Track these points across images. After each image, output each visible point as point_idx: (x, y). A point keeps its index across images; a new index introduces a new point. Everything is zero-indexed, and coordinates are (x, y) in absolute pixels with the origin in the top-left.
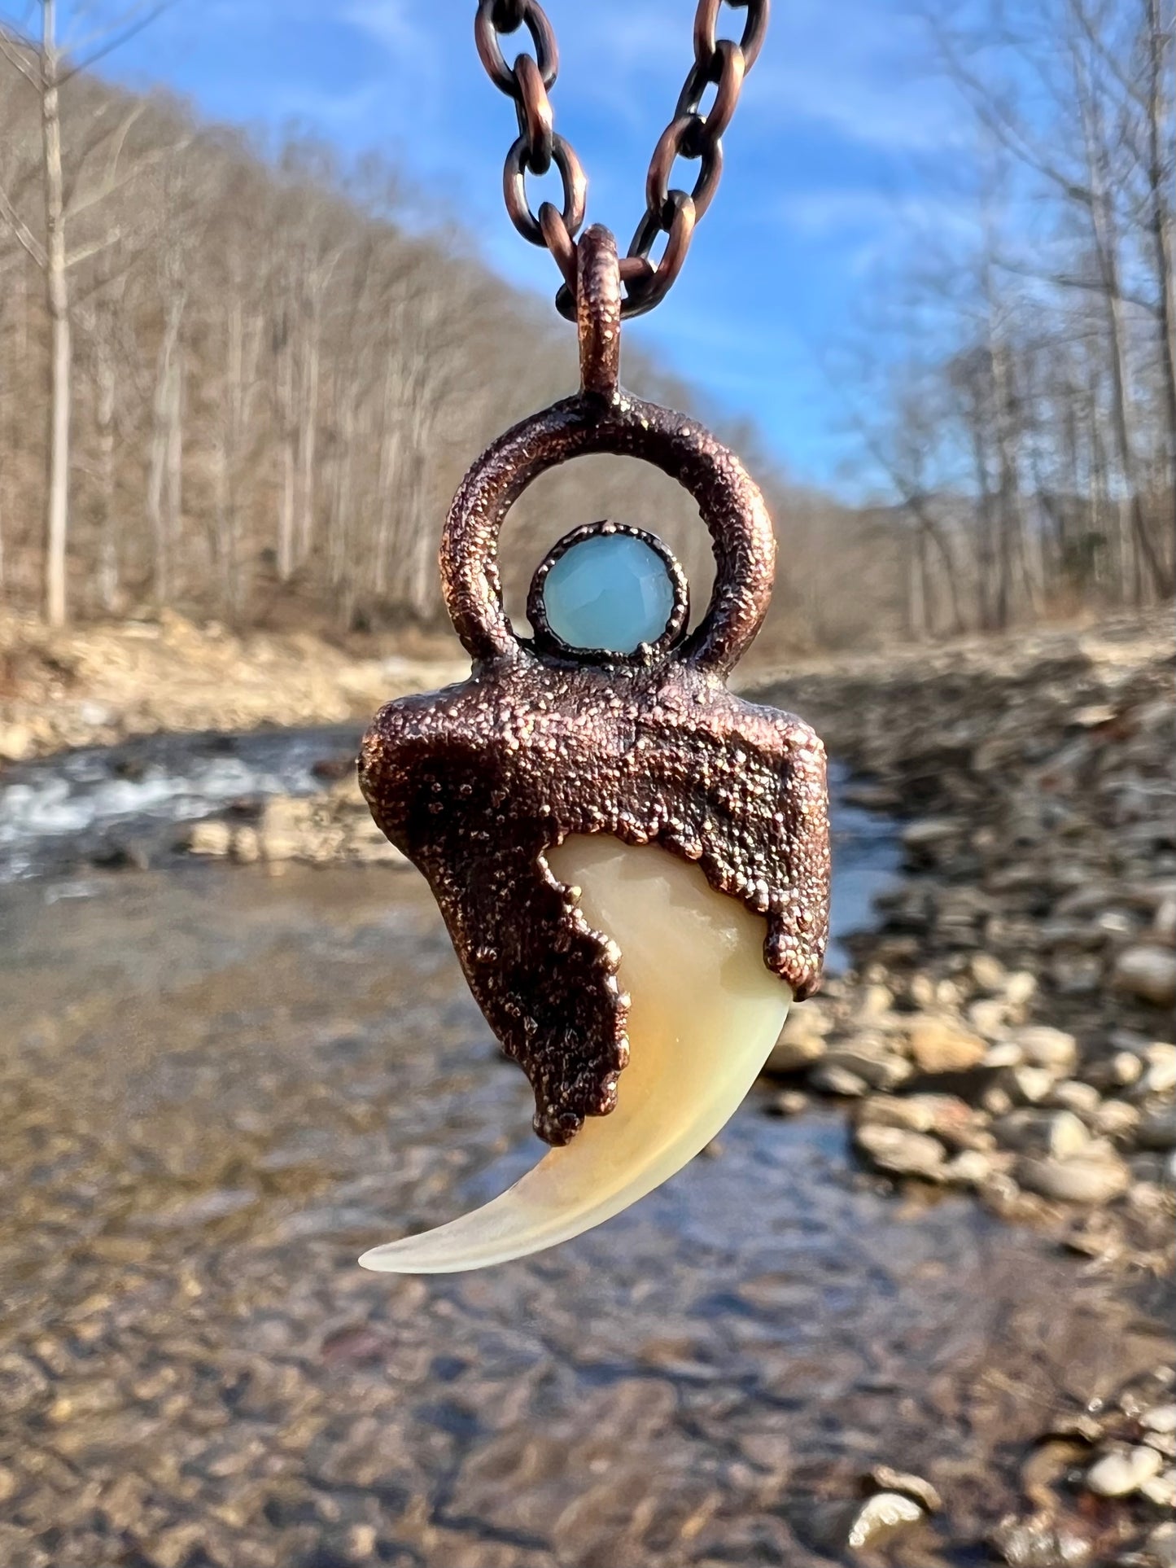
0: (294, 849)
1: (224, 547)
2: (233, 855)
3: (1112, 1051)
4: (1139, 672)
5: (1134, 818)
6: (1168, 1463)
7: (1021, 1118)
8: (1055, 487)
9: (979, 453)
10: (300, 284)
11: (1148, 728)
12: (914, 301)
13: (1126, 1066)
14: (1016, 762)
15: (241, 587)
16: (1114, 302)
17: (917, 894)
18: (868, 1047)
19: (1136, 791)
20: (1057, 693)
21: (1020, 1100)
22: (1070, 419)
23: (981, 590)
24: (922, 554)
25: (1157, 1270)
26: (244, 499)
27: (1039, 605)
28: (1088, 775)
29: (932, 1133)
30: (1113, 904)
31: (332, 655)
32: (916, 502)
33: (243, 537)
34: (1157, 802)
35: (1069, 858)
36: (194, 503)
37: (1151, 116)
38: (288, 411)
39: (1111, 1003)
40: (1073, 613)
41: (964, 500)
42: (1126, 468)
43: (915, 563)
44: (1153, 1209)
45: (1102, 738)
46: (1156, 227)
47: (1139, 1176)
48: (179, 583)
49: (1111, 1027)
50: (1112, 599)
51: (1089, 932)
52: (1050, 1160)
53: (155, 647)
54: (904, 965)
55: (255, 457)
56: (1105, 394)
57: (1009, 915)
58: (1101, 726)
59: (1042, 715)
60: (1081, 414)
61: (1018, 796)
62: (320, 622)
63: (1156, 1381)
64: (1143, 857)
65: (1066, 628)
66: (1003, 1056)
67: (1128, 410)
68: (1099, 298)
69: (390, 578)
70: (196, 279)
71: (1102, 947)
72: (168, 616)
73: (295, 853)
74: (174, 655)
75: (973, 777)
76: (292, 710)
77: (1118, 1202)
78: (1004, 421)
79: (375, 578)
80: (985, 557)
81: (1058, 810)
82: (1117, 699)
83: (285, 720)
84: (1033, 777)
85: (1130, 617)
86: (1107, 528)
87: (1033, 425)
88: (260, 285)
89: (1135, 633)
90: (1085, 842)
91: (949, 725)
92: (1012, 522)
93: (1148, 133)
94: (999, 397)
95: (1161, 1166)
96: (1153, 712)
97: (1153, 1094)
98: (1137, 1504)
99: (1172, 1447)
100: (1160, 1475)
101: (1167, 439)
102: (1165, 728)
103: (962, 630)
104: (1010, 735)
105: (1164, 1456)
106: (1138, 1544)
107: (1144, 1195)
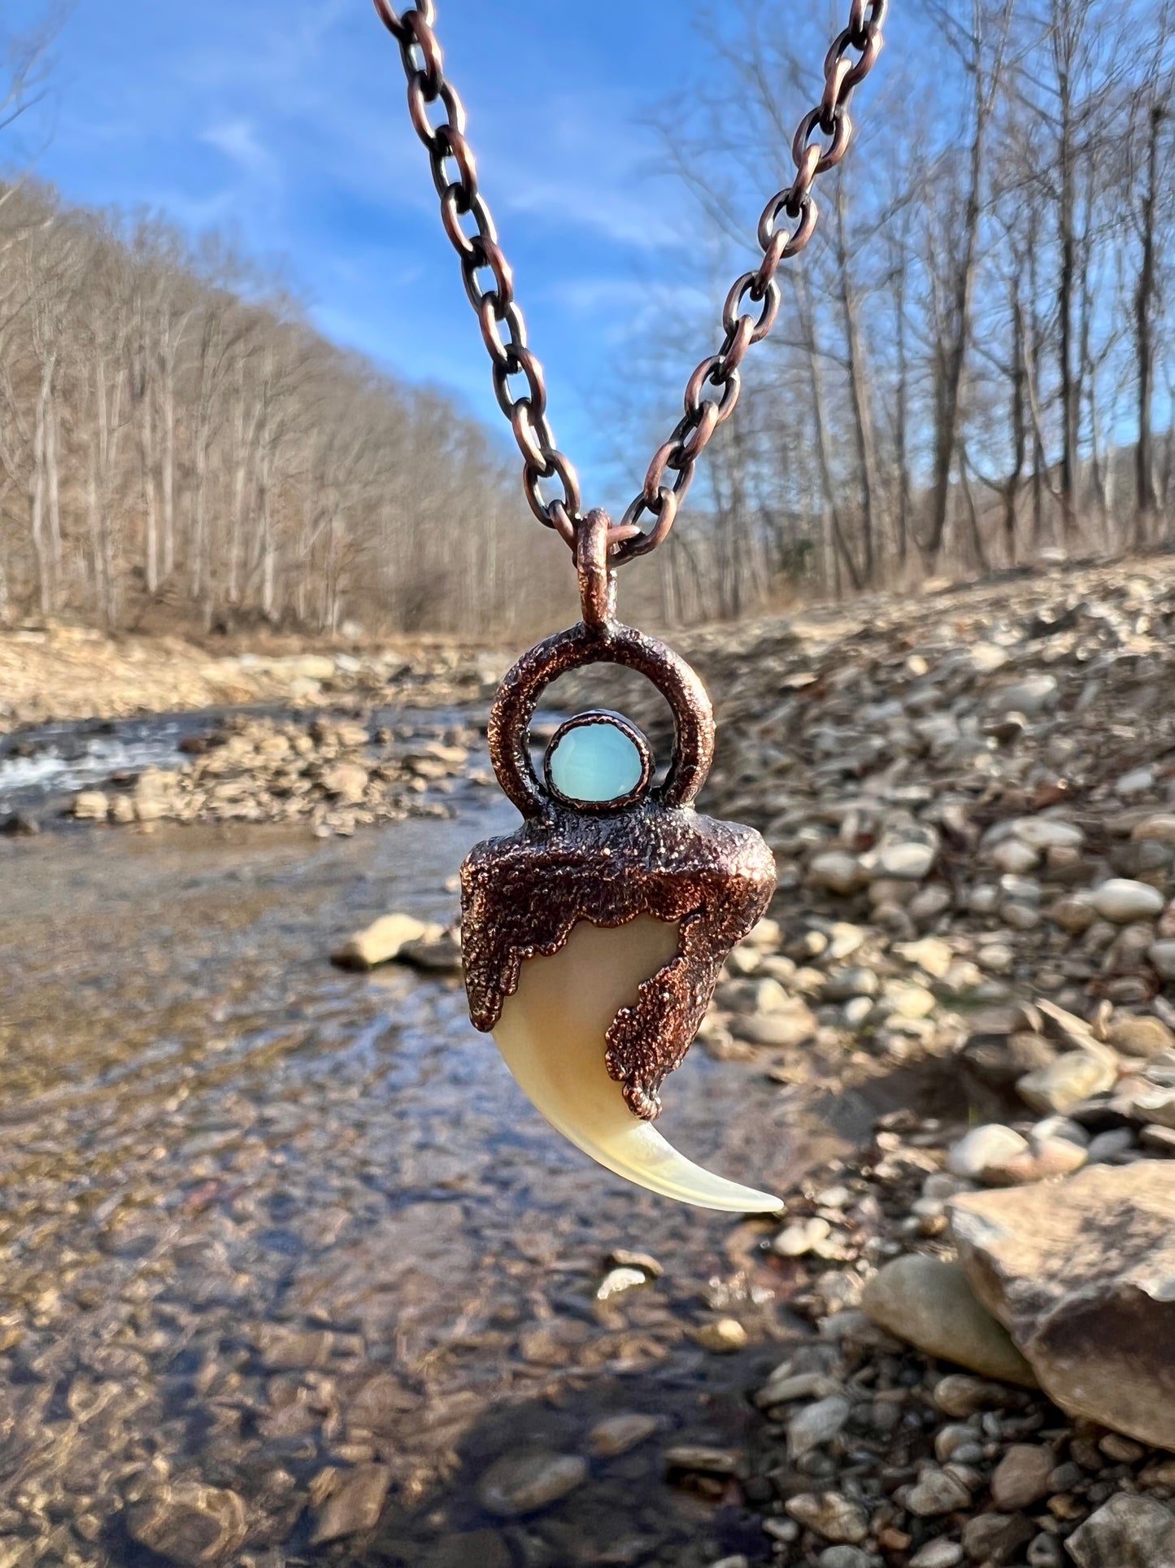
0: (163, 810)
1: (99, 565)
2: (111, 818)
3: (807, 930)
4: (835, 645)
5: (828, 755)
6: (834, 1228)
7: (737, 985)
8: (774, 505)
9: (714, 478)
10: (156, 343)
11: (840, 687)
12: (661, 357)
13: (816, 941)
14: (743, 718)
15: (116, 598)
16: (813, 357)
19: (830, 735)
20: (773, 664)
21: (736, 972)
22: (784, 448)
23: (719, 586)
24: (673, 559)
25: (834, 1091)
26: (114, 525)
27: (764, 598)
28: (795, 725)
30: (811, 820)
31: (194, 652)
33: (114, 557)
34: (845, 743)
35: (778, 789)
36: (71, 529)
37: (837, 210)
38: (149, 450)
39: (807, 895)
40: (788, 603)
41: (704, 516)
43: (668, 566)
44: (833, 1046)
45: (806, 698)
46: (843, 298)
47: (823, 1023)
48: (62, 596)
49: (807, 913)
50: (819, 593)
51: (793, 842)
52: (758, 1014)
53: (42, 650)
55: (123, 489)
56: (810, 431)
58: (807, 687)
59: (763, 680)
60: (790, 445)
61: (744, 744)
62: (184, 626)
63: (830, 1171)
64: (833, 783)
65: (785, 615)
67: (826, 442)
68: (802, 354)
69: (242, 588)
70: (64, 340)
71: (800, 853)
72: (52, 624)
73: (164, 813)
74: (59, 656)
77: (808, 1043)
79: (230, 588)
80: (722, 562)
81: (773, 753)
82: (817, 666)
83: (156, 707)
84: (754, 729)
85: (832, 604)
86: (814, 537)
87: (754, 455)
88: (120, 344)
89: (837, 614)
90: (792, 775)
92: (742, 531)
93: (836, 221)
94: (727, 433)
95: (840, 1013)
96: (844, 675)
97: (836, 961)
98: (810, 1260)
99: (837, 1216)
100: (828, 1237)
101: (857, 462)
102: (853, 687)
103: (704, 619)
104: (738, 697)
105: (831, 1223)
106: (809, 1289)
107: (827, 1036)
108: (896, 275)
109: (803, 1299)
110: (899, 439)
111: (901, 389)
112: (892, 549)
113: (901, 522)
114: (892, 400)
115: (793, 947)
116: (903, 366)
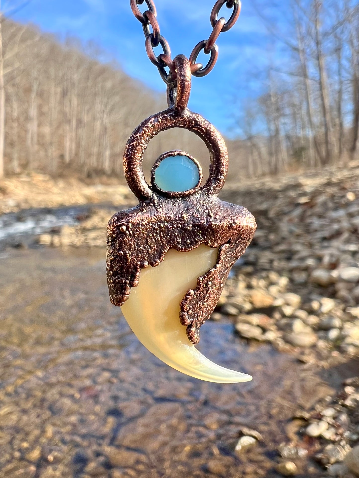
0: (70, 243)
1: (50, 154)
2: (52, 245)
3: (311, 300)
4: (316, 188)
5: (316, 231)
6: (330, 426)
7: (284, 321)
8: (291, 133)
9: (269, 124)
10: (71, 78)
11: (319, 204)
13: (315, 305)
14: (281, 214)
15: (54, 165)
16: (306, 80)
17: (253, 254)
18: (238, 300)
19: (316, 223)
20: (292, 194)
21: (284, 316)
22: (294, 114)
23: (269, 163)
24: (252, 153)
25: (325, 367)
26: (55, 140)
27: (286, 167)
28: (302, 218)
29: (258, 326)
30: (310, 256)
31: (81, 185)
32: (250, 138)
33: (55, 151)
34: (322, 226)
35: (297, 243)
36: (41, 141)
37: (316, 27)
38: (68, 114)
39: (310, 286)
40: (296, 170)
41: (264, 137)
42: (311, 128)
43: (250, 156)
44: (324, 348)
45: (305, 207)
46: (318, 58)
47: (320, 338)
48: (37, 164)
49: (310, 293)
50: (308, 165)
51: (303, 265)
52: (293, 334)
53: (29, 183)
54: (249, 275)
55: (58, 128)
56: (304, 107)
57: (280, 260)
58: (306, 204)
59: (288, 200)
60: (297, 112)
61: (282, 224)
62: (77, 175)
63: (326, 401)
64: (319, 242)
65: (296, 175)
66: (278, 302)
67: (311, 111)
68: (302, 79)
69: (98, 161)
70: (41, 77)
71: (307, 269)
72: (33, 174)
73: (70, 244)
74: (35, 185)
75: (268, 219)
76: (70, 201)
77: (314, 346)
78: (275, 114)
79: (93, 162)
80: (270, 154)
81: (293, 228)
82: (310, 195)
83: (67, 204)
84: (286, 219)
85: (313, 171)
86: (306, 145)
87: (284, 115)
88: (60, 78)
89: (314, 176)
90: (302, 238)
91: (261, 203)
92: (278, 144)
93: (315, 31)
94: (273, 107)
95: (326, 335)
96: (321, 199)
97: (323, 314)
98: (320, 438)
99: (331, 421)
100: (328, 429)
101: (323, 119)
102: (325, 204)
103: (264, 175)
104: (279, 206)
105: (329, 424)
106: (321, 451)
107: (322, 344)
108: (338, 50)
109: (319, 456)
110: (339, 109)
111: (340, 92)
112: (336, 150)
113: (340, 140)
114: (337, 96)
115: (306, 307)
116: (341, 83)
